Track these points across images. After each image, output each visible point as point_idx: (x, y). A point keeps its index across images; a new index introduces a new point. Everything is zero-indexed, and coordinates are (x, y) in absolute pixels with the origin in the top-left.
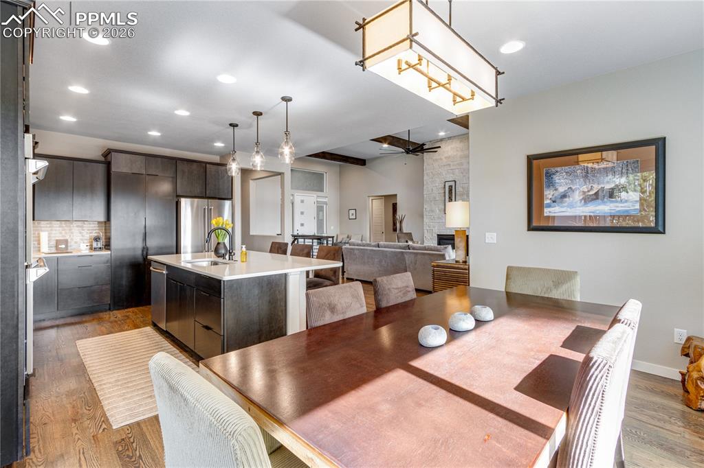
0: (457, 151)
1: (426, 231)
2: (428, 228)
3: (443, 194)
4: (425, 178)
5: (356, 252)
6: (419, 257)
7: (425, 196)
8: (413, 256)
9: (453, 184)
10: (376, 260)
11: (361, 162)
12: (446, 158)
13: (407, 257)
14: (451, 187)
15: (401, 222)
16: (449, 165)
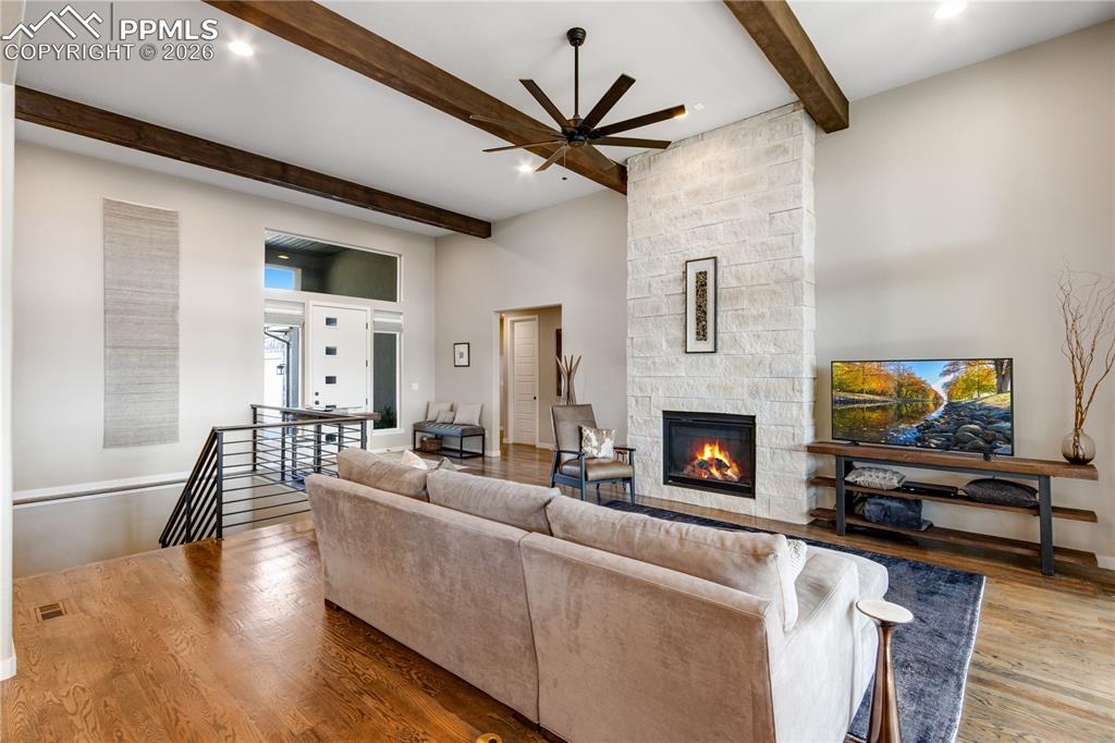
0: (722, 170)
1: (631, 401)
2: (638, 393)
3: (680, 298)
4: (632, 254)
5: (344, 506)
6: (593, 588)
7: (630, 303)
8: (560, 575)
9: (708, 266)
10: (409, 556)
11: (479, 228)
12: (688, 194)
13: (533, 572)
14: (702, 276)
15: (569, 375)
16: (698, 213)
